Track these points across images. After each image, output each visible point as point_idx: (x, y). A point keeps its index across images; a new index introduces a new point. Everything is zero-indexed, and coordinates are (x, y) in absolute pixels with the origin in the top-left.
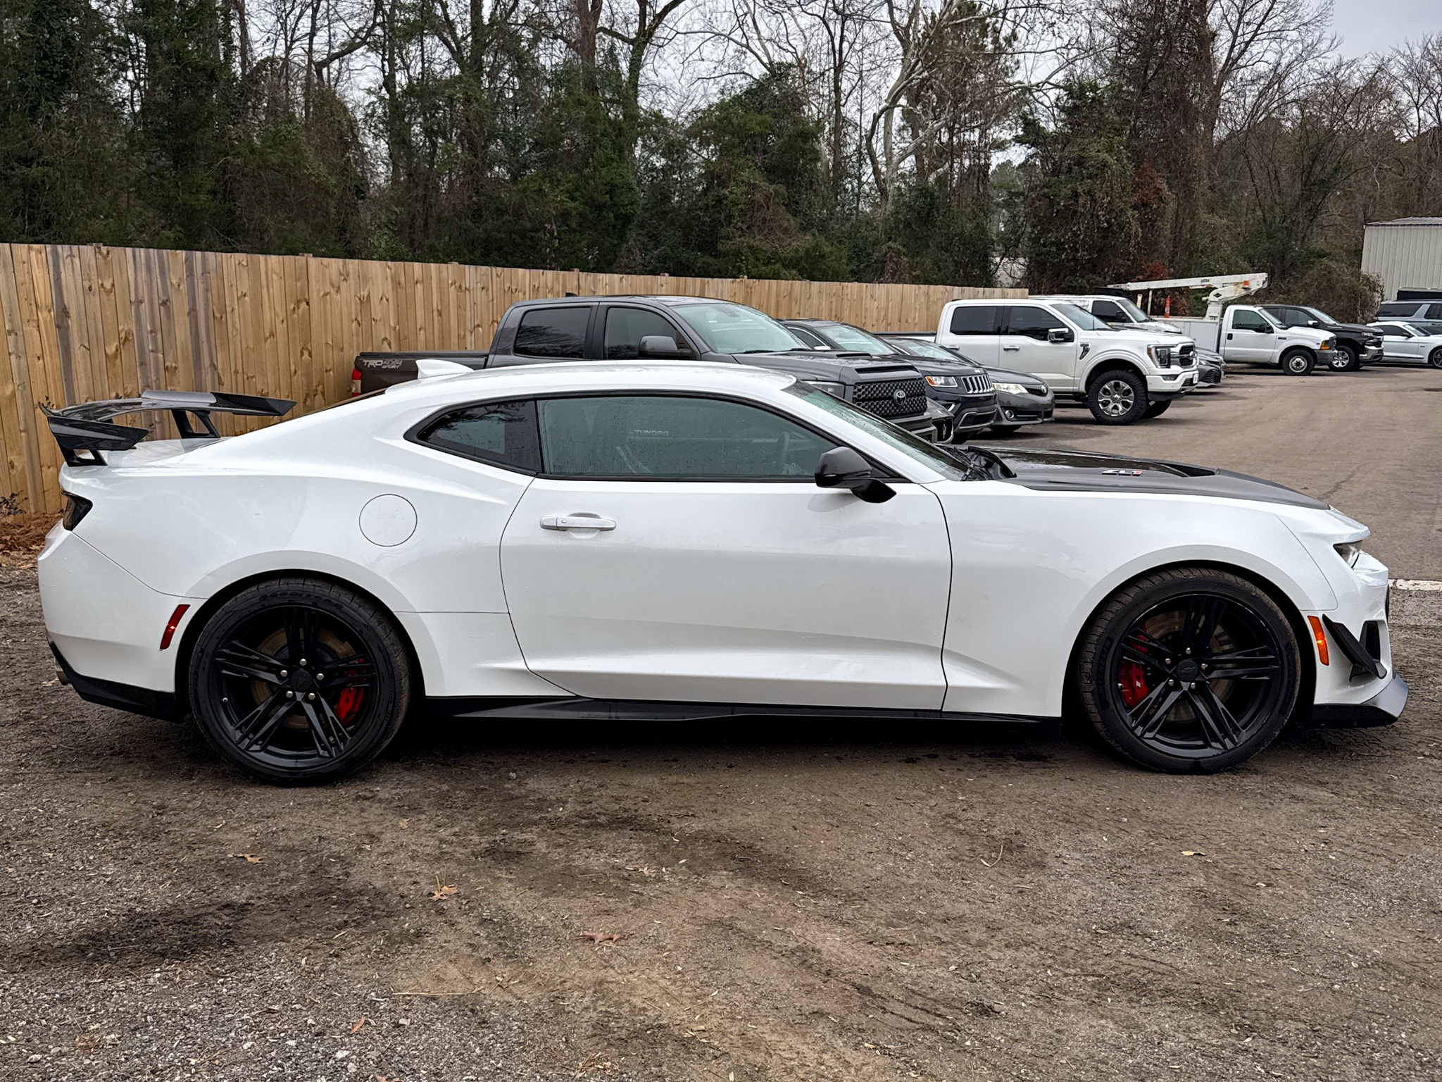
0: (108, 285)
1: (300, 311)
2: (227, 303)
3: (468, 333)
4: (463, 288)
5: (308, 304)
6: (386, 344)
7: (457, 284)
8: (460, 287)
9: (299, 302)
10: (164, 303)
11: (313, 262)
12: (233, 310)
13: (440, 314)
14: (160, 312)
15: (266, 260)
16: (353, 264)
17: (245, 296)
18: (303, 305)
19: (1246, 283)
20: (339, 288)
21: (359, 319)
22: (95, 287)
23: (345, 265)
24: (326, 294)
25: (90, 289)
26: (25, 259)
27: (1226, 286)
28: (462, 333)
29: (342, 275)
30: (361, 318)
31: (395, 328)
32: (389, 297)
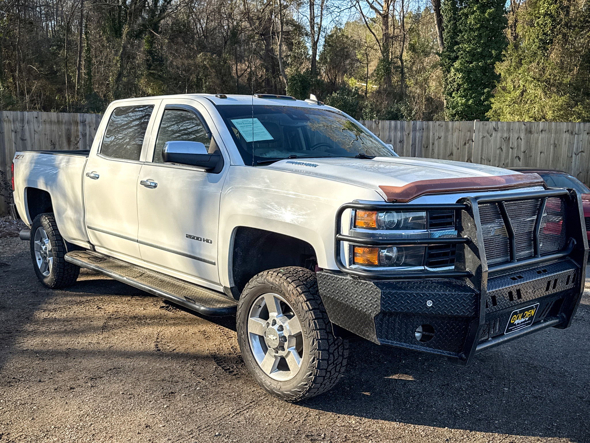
1: (468, 145)
2: (431, 141)
3: (574, 155)
4: (574, 133)
5: (473, 141)
6: (517, 159)
7: (570, 131)
8: (572, 133)
9: (468, 140)
10: (400, 142)
12: (433, 144)
13: (555, 146)
15: (453, 123)
17: (440, 138)
20: (492, 134)
21: (502, 147)
23: (496, 125)
24: (484, 137)
28: (570, 155)
29: (494, 129)
30: (504, 148)
31: (524, 152)
32: (522, 138)
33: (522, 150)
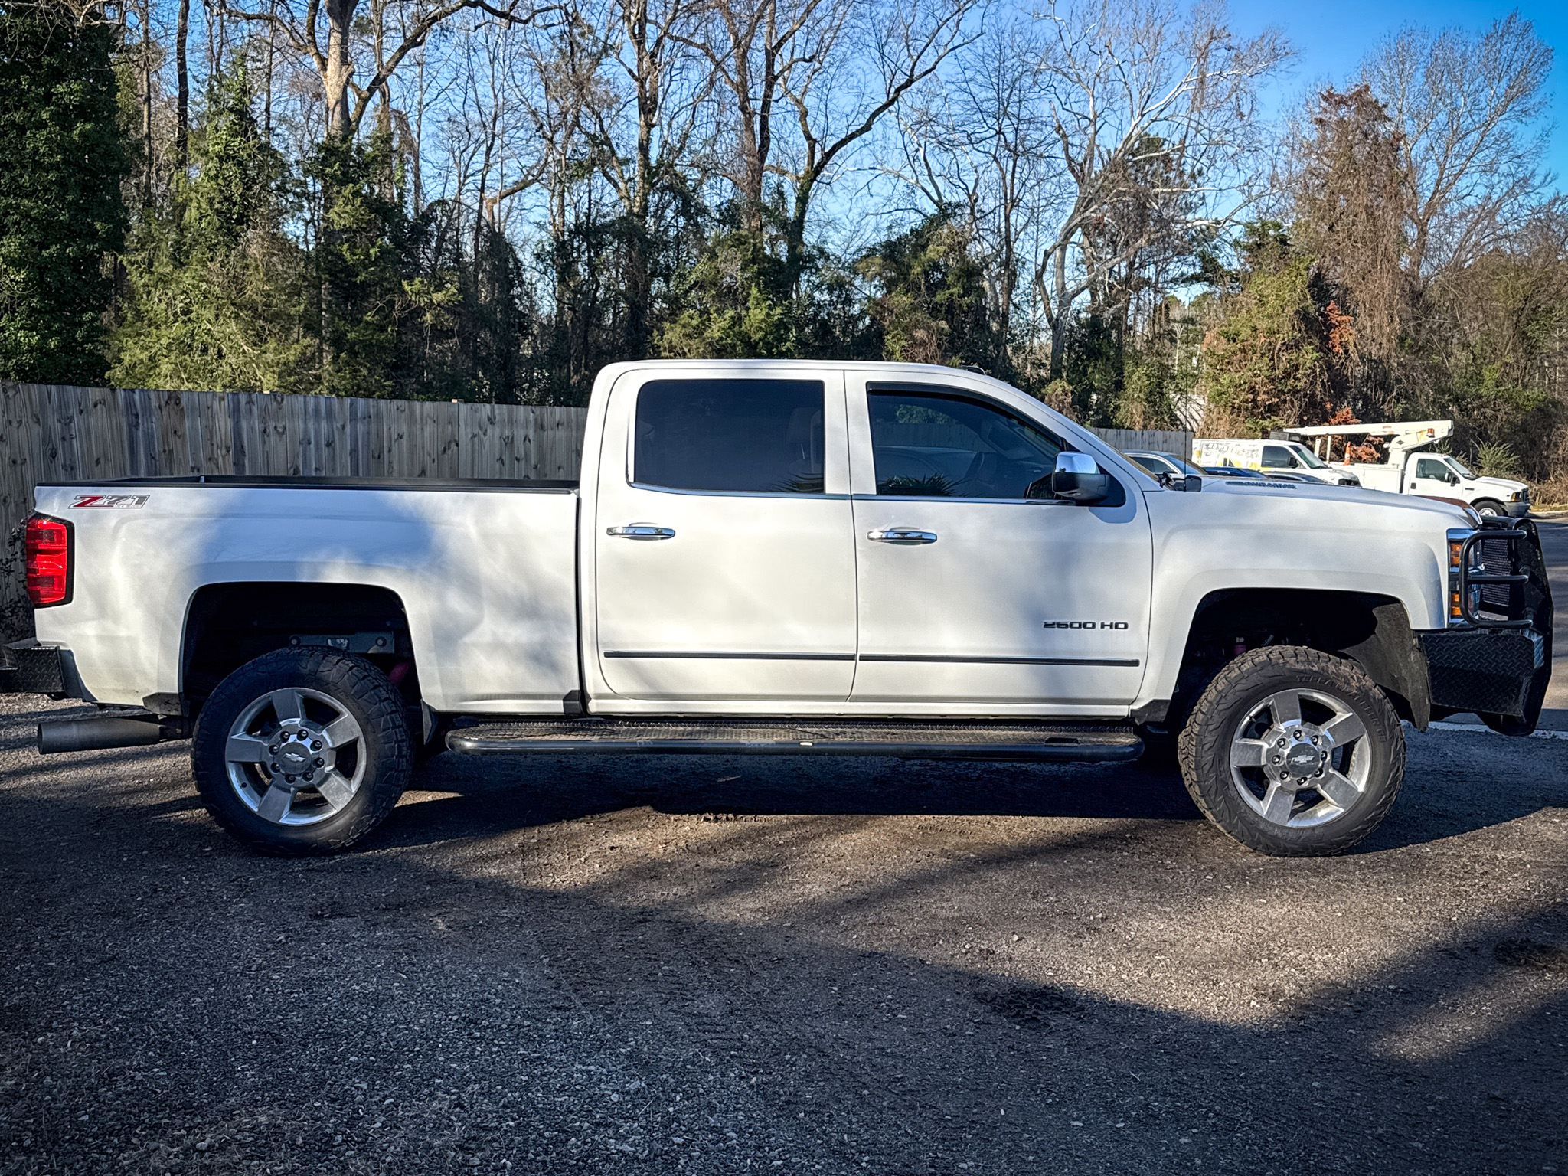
0: (281, 430)
1: (449, 452)
2: (385, 445)
5: (457, 445)
9: (450, 442)
10: (329, 445)
11: (465, 408)
12: (390, 451)
14: (325, 452)
15: (422, 407)
16: (501, 410)
17: (401, 437)
18: (453, 445)
19: (1431, 430)
20: (486, 430)
22: (271, 429)
23: (493, 410)
24: (474, 436)
25: (265, 431)
26: (209, 404)
27: (1411, 433)
29: (489, 419)
30: (506, 458)
31: (536, 467)
32: (531, 438)
33: (533, 463)
